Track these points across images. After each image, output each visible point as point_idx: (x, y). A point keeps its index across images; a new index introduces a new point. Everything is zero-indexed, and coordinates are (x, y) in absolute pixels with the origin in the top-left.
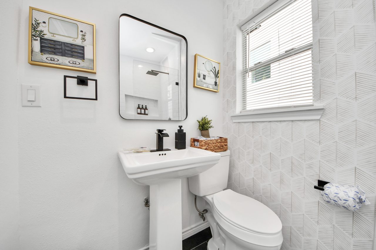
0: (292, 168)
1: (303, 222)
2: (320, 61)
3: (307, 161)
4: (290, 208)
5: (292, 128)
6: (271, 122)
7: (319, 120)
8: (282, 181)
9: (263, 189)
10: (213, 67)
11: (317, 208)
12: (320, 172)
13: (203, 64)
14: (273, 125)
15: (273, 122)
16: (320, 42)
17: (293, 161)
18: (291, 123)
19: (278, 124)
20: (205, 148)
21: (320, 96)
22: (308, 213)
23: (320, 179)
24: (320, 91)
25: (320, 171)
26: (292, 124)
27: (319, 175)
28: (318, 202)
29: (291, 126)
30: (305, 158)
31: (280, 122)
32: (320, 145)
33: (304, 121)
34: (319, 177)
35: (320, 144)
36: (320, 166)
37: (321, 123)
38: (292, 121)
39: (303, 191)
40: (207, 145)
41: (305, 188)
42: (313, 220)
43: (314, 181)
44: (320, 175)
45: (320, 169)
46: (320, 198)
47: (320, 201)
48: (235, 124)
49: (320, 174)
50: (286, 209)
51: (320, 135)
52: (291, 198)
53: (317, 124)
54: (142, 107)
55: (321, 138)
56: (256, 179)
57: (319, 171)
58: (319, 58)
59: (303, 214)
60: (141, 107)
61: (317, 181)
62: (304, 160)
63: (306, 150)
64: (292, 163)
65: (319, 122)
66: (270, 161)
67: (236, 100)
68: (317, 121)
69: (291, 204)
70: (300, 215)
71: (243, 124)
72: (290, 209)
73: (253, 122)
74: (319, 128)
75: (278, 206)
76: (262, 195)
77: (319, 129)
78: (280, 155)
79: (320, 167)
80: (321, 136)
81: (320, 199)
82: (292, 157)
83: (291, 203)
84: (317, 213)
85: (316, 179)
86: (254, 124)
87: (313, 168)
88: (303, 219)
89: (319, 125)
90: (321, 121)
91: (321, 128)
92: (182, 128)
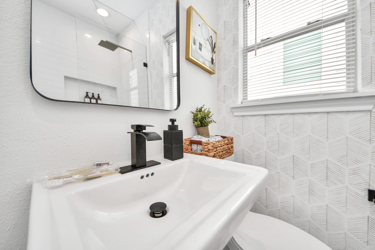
0: (327, 174)
1: (345, 243)
2: (372, 32)
3: (350, 165)
4: (326, 225)
5: (328, 122)
6: (294, 115)
7: (370, 111)
8: (311, 192)
9: (281, 202)
10: (210, 36)
11: (367, 225)
12: (371, 179)
13: (199, 25)
14: (298, 118)
15: (297, 114)
16: (372, 6)
17: (328, 165)
18: (325, 116)
19: (306, 117)
20: (212, 154)
21: (371, 79)
22: (351, 232)
23: (371, 188)
24: (372, 72)
25: (370, 177)
26: (328, 117)
27: (369, 183)
28: (367, 217)
29: (327, 120)
30: (347, 161)
31: (308, 114)
32: (370, 144)
33: (347, 113)
34: (369, 186)
35: (370, 142)
36: (370, 171)
37: (372, 115)
38: (328, 113)
39: (345, 203)
40: (215, 150)
41: (348, 200)
42: (360, 240)
43: (362, 191)
44: (371, 183)
45: (370, 175)
46: (370, 212)
47: (370, 216)
48: (237, 118)
49: (371, 181)
50: (319, 227)
51: (370, 131)
52: (326, 213)
53: (367, 116)
54: (93, 96)
55: (371, 135)
56: (270, 189)
57: (368, 178)
58: (370, 29)
59: (345, 233)
60: (90, 95)
61: (366, 190)
62: (346, 164)
63: (348, 150)
64: (327, 168)
65: (369, 113)
66: (293, 166)
67: (238, 86)
68: (367, 112)
69: (325, 220)
70: (340, 234)
71: (250, 118)
72: (325, 227)
73: (265, 115)
74: (369, 121)
75: (305, 224)
76: (281, 210)
77: (369, 123)
78: (309, 158)
79: (371, 173)
80: (372, 132)
81: (370, 214)
82: (327, 160)
83: (327, 219)
84: (367, 231)
85: (366, 188)
86: (267, 117)
87: (360, 174)
88: (345, 239)
89: (369, 117)
90: (372, 113)
91: (372, 122)
92: (176, 123)
